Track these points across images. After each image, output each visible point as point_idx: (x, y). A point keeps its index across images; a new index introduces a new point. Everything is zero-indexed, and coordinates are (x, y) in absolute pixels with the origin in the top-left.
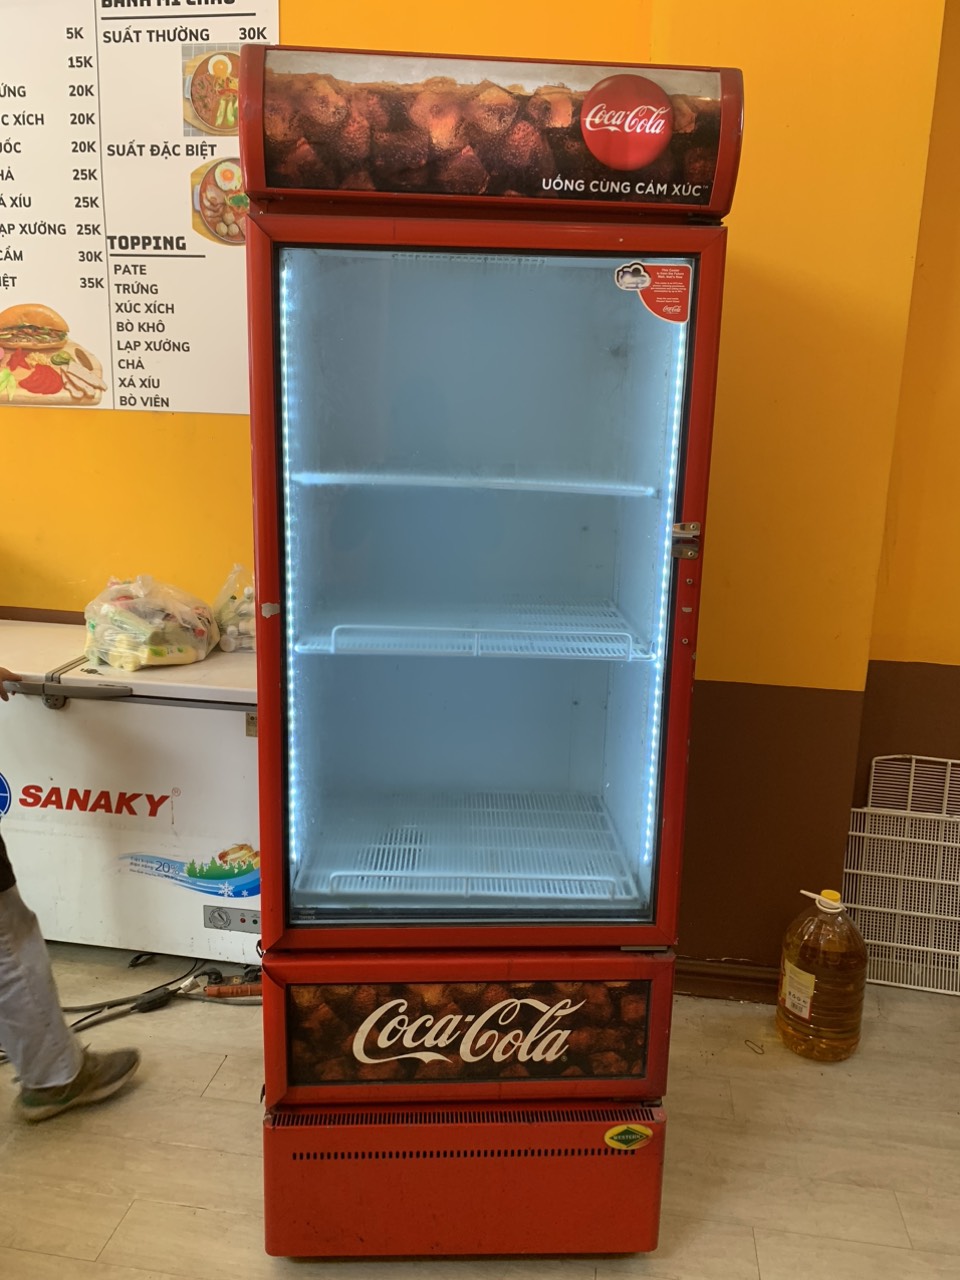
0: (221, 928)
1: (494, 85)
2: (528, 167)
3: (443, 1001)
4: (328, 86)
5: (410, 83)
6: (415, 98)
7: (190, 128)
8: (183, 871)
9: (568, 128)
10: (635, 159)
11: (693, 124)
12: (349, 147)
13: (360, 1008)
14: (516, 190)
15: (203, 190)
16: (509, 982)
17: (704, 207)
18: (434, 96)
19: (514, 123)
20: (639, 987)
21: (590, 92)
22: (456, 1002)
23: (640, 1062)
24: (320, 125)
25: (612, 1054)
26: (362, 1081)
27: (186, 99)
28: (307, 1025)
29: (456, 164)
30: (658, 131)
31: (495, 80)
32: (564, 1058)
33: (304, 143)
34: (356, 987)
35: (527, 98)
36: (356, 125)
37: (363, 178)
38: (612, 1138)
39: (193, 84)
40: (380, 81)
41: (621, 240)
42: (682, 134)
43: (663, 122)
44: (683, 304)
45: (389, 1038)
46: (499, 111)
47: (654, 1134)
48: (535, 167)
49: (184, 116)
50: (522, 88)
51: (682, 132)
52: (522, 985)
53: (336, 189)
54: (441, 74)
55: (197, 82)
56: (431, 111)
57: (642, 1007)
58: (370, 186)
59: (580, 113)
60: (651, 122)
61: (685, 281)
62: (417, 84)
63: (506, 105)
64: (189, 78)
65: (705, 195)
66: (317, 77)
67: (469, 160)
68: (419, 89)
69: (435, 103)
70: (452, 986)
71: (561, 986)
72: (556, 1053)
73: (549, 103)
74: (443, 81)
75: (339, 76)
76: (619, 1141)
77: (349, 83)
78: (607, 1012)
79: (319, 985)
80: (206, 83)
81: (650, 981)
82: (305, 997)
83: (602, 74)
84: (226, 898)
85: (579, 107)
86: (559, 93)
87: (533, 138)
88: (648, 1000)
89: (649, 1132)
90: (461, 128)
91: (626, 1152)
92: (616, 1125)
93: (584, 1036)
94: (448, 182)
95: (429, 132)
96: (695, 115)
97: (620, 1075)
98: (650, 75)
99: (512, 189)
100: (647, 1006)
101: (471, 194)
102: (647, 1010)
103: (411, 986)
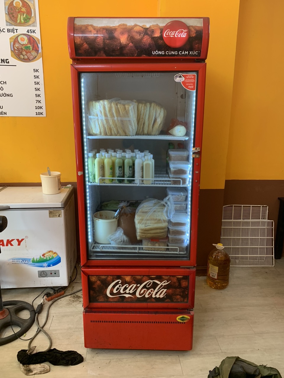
0: (44, 277)
1: (138, 25)
2: (148, 48)
3: (131, 280)
4: (92, 28)
5: (114, 26)
6: (116, 30)
7: (8, 23)
8: (30, 261)
9: (159, 37)
10: (178, 44)
11: (195, 34)
12: (98, 45)
13: (108, 282)
14: (145, 55)
15: (14, 44)
16: (150, 276)
17: (199, 57)
18: (121, 29)
19: (144, 36)
20: (186, 278)
21: (165, 26)
22: (135, 281)
23: (187, 298)
24: (89, 39)
25: (179, 296)
26: (109, 302)
27: (6, 14)
28: (94, 286)
29: (128, 48)
30: (185, 36)
31: (138, 24)
32: (165, 297)
33: (85, 44)
34: (107, 276)
35: (148, 29)
36: (99, 38)
37: (102, 53)
38: (179, 319)
39: (8, 9)
40: (106, 25)
41: (176, 68)
42: (191, 37)
43: (186, 34)
44: (194, 85)
45: (117, 290)
46: (139, 33)
47: (190, 318)
48: (150, 48)
49: (6, 19)
50: (146, 26)
51: (192, 36)
52: (153, 276)
53: (95, 56)
54: (123, 23)
55: (10, 8)
56: (120, 34)
57: (187, 283)
58: (104, 55)
59: (162, 32)
60: (183, 34)
61: (194, 79)
62: (116, 26)
63: (141, 31)
64: (7, 7)
65: (199, 54)
66: (88, 25)
67: (131, 47)
68: (117, 27)
69: (122, 31)
70: (134, 276)
71: (164, 277)
72: (163, 295)
73: (153, 30)
74: (124, 25)
75: (95, 25)
76: (180, 320)
77: (97, 27)
78: (177, 284)
79: (97, 275)
80: (13, 9)
81: (189, 276)
82: (93, 279)
83: (169, 20)
84: (45, 268)
85: (162, 31)
86: (156, 27)
87: (149, 40)
88: (188, 281)
89: (189, 317)
90: (129, 38)
91: (183, 323)
92: (180, 315)
93: (170, 291)
94: (126, 53)
95: (120, 40)
96: (195, 31)
97: (181, 302)
98: (183, 20)
99: (144, 54)
100: (188, 283)
101: (133, 56)
102: (188, 284)
103: (122, 276)
